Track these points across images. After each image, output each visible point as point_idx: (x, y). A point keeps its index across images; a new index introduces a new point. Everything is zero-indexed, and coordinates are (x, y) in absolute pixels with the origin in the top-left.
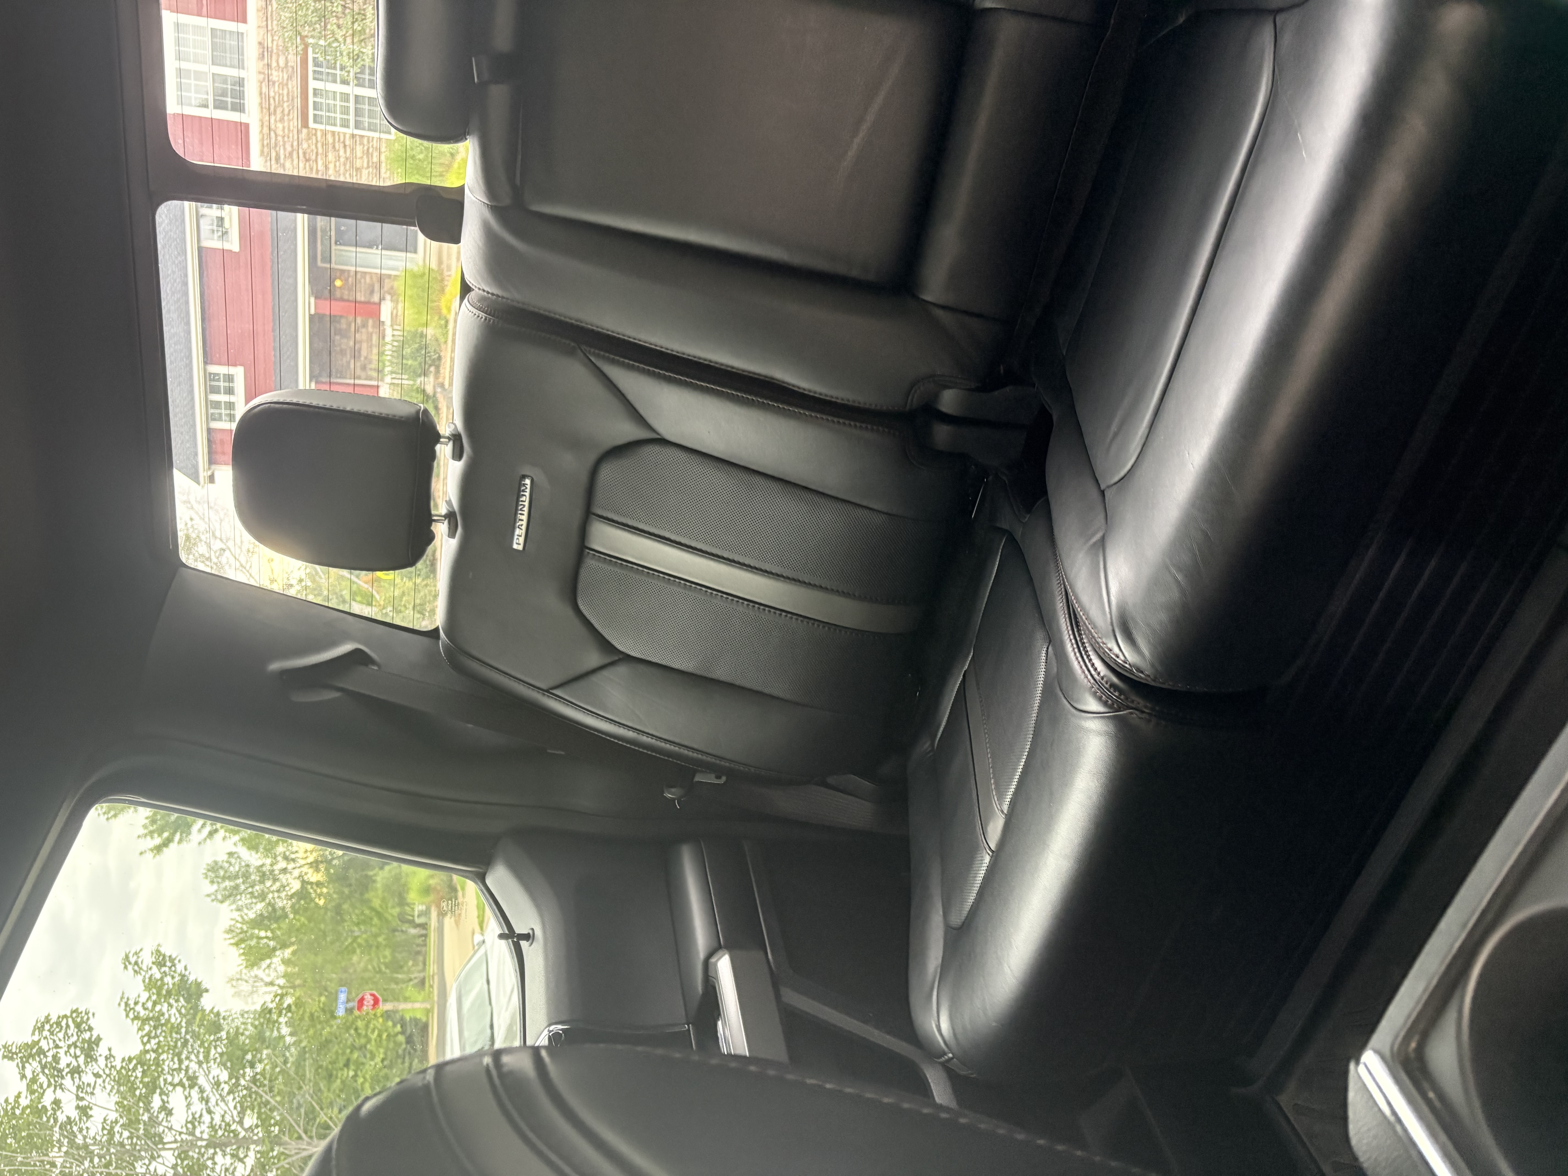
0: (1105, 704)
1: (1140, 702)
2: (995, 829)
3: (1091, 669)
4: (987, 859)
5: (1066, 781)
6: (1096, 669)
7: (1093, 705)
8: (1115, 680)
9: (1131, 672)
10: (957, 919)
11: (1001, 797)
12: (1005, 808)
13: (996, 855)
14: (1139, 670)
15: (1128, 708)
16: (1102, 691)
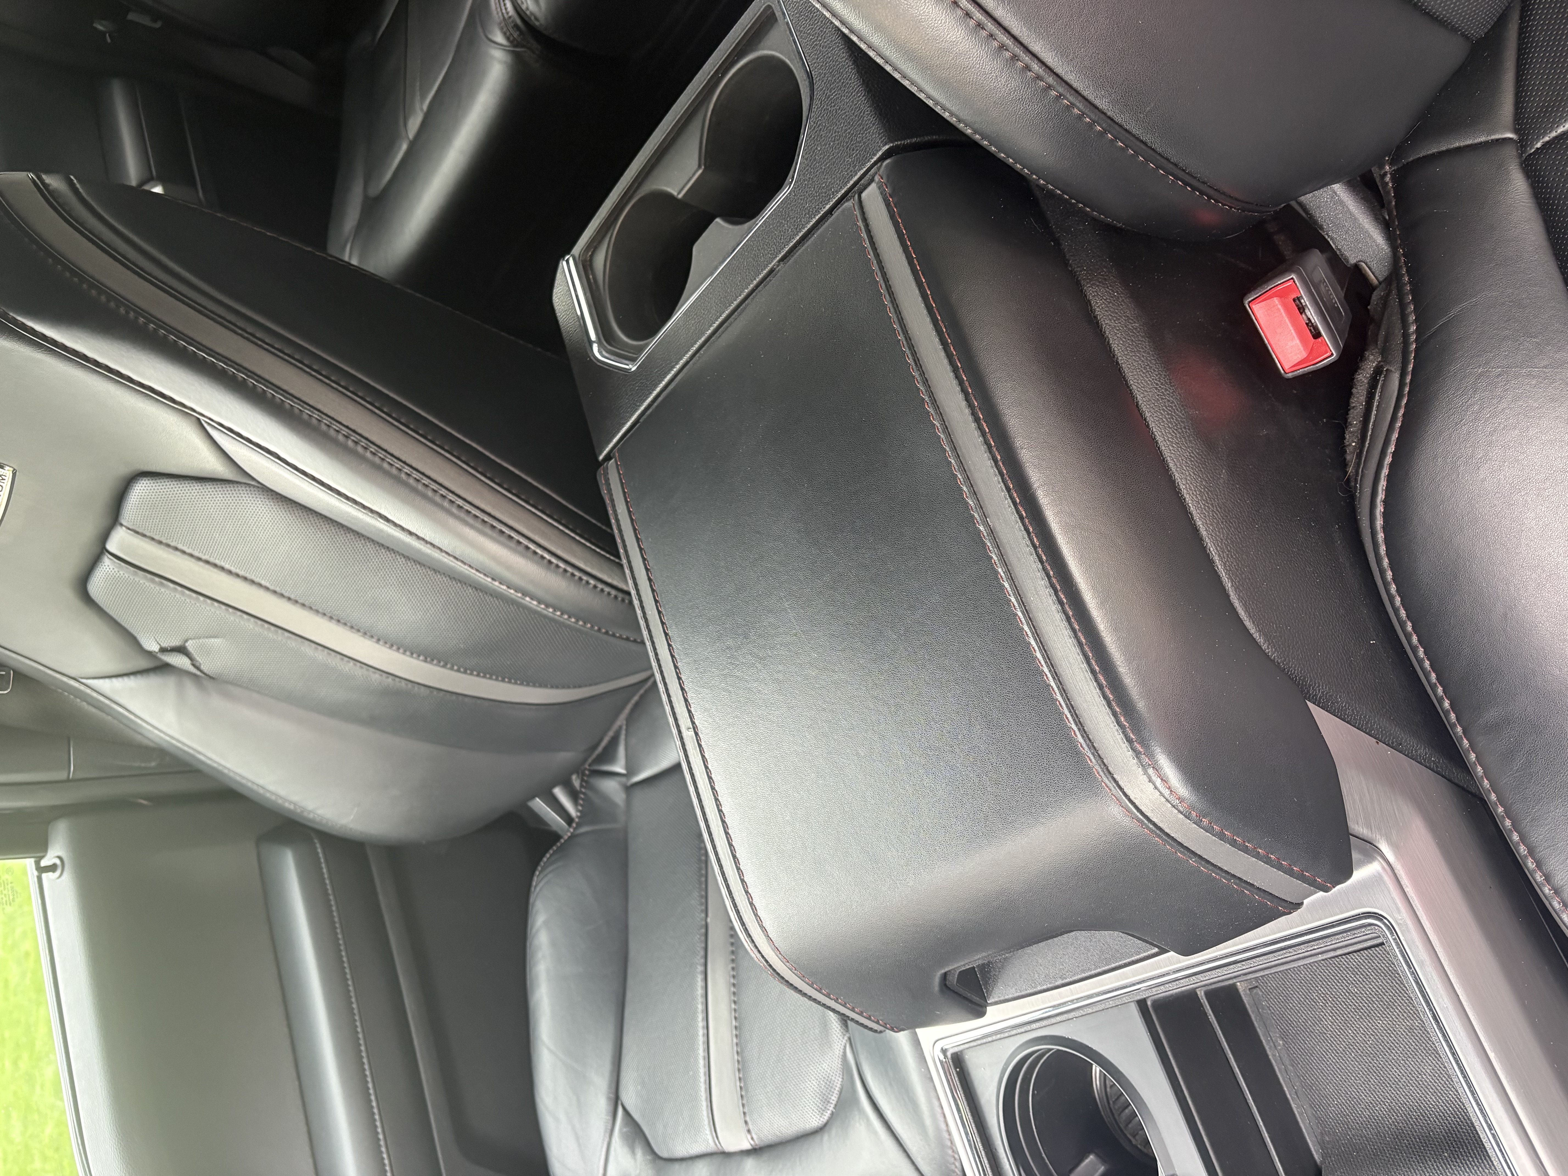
0: (508, 39)
1: (534, 45)
2: (414, 124)
3: (503, 8)
4: (404, 147)
5: (472, 94)
6: (506, 9)
7: (499, 38)
8: (519, 21)
9: (530, 18)
10: (374, 191)
11: (423, 97)
12: (425, 107)
13: (412, 144)
14: (536, 19)
15: (523, 46)
16: (508, 27)
